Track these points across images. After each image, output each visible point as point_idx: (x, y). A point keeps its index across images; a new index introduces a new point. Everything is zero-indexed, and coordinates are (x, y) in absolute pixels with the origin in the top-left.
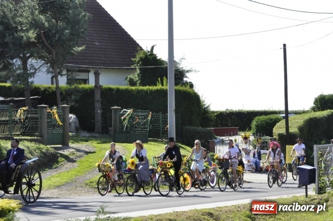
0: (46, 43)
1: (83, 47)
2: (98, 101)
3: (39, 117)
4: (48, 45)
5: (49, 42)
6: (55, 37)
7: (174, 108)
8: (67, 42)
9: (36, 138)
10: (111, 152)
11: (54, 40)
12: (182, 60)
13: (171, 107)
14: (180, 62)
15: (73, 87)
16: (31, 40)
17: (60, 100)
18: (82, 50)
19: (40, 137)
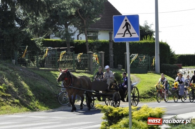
0: (80, 16)
1: (100, 18)
2: (111, 49)
3: (88, 59)
4: (81, 17)
5: (82, 15)
6: (86, 12)
7: (159, 53)
8: (93, 15)
9: (87, 71)
10: (162, 78)
11: (85, 14)
12: (151, 25)
13: (157, 53)
14: (151, 27)
15: (96, 41)
16: (73, 14)
17: (88, 49)
18: (99, 20)
19: (89, 70)
